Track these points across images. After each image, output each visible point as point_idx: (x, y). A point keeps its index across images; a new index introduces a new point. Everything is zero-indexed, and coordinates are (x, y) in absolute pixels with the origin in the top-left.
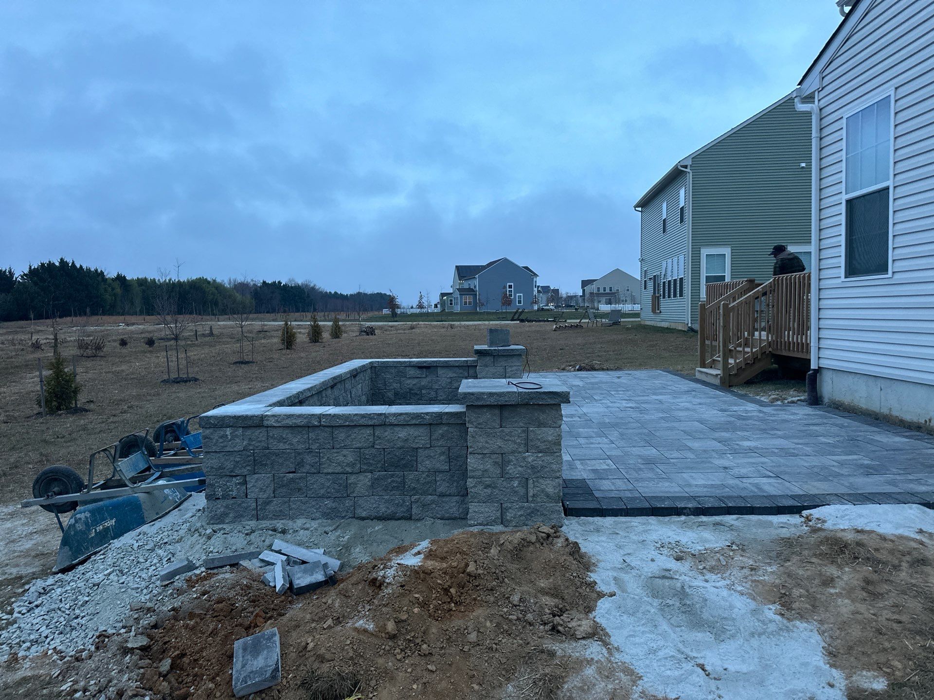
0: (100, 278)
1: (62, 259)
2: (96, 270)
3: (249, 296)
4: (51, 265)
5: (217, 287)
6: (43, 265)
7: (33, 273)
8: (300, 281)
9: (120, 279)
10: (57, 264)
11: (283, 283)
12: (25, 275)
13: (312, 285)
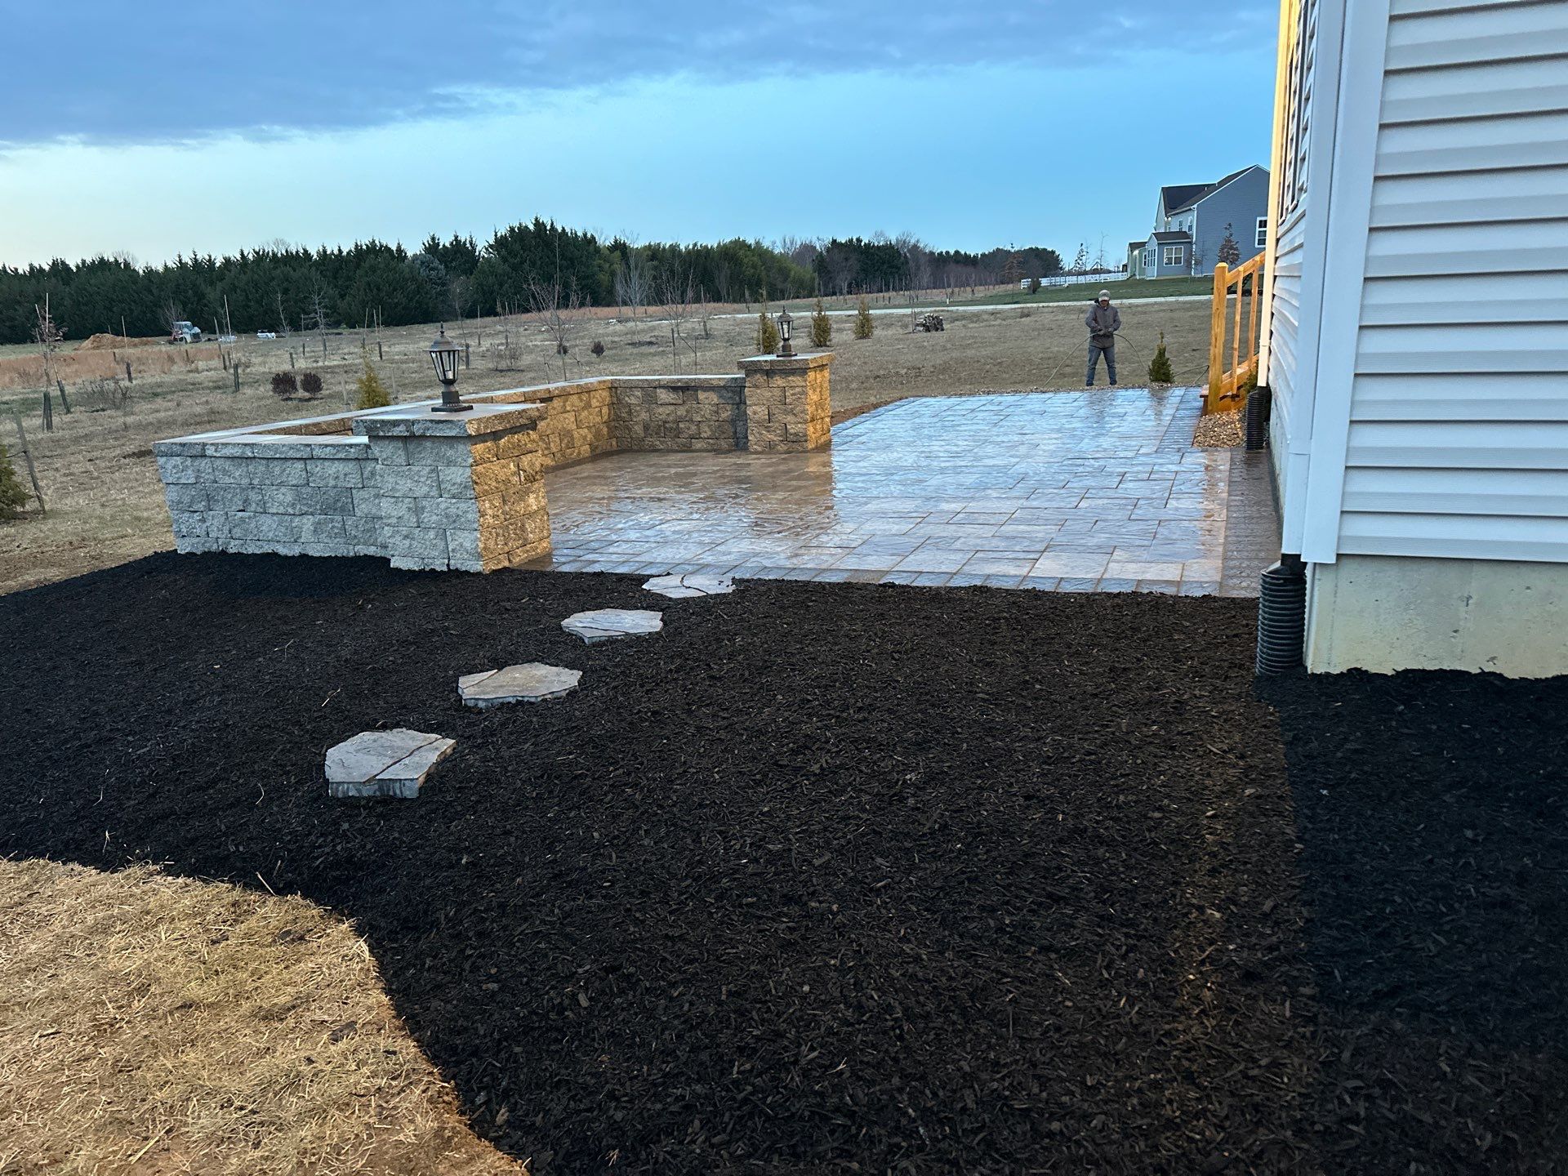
0: (591, 248)
1: (536, 219)
2: (585, 235)
3: (809, 267)
4: (523, 230)
5: (761, 254)
6: (512, 229)
7: (500, 243)
8: (893, 237)
9: (620, 247)
10: (531, 227)
11: (865, 241)
12: (491, 246)
13: (913, 241)
